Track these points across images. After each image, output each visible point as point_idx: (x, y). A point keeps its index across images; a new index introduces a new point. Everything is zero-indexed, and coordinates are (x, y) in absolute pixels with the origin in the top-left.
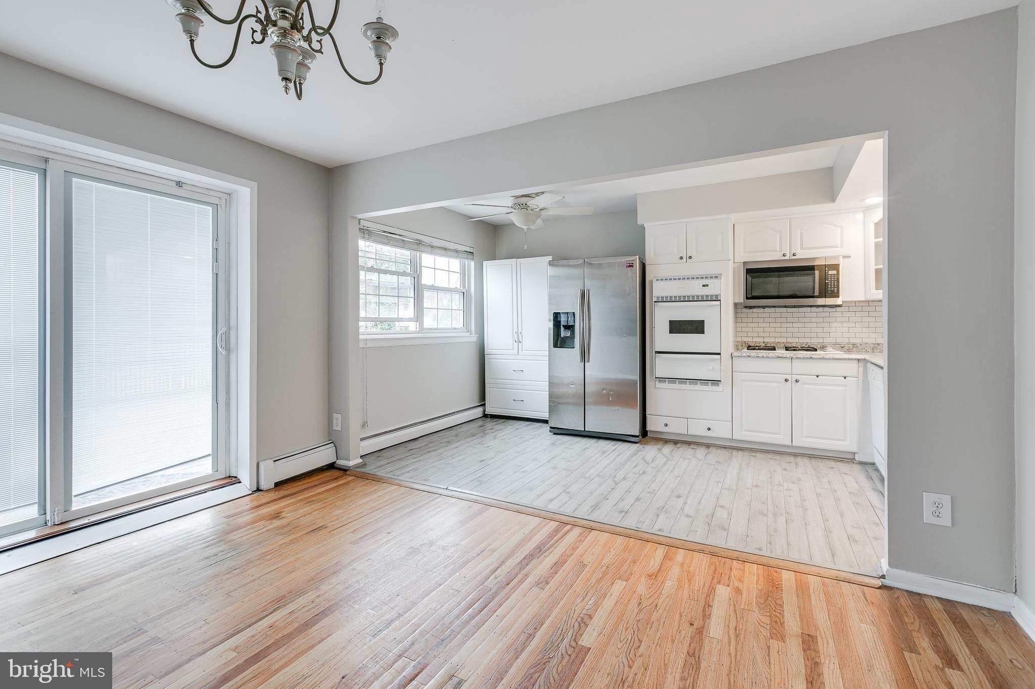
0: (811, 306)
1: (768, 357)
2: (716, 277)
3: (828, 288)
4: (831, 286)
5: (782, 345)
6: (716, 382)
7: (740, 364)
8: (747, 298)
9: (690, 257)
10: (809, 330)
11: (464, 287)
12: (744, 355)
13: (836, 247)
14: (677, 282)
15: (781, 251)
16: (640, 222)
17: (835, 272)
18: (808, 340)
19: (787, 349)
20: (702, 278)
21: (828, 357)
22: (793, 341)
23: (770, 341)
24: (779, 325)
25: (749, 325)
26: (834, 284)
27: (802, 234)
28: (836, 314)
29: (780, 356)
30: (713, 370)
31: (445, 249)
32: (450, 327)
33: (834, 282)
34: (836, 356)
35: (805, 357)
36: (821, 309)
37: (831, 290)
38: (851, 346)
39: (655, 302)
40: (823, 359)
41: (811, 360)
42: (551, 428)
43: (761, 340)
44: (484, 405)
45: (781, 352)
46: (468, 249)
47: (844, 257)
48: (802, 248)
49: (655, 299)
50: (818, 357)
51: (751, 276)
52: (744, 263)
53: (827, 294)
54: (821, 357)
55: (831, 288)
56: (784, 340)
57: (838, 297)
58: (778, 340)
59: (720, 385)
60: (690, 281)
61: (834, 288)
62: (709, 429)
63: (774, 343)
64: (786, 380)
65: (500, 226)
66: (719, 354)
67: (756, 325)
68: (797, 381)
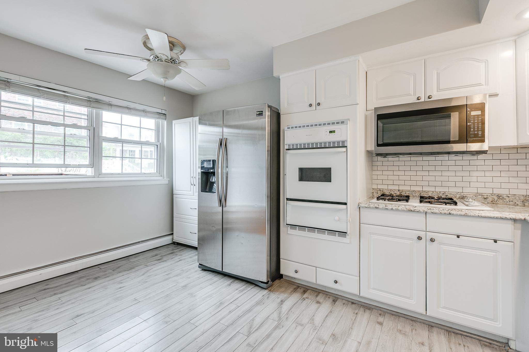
0: (449, 153)
1: (397, 210)
2: (343, 122)
3: (470, 131)
4: (474, 128)
5: (417, 194)
6: (343, 234)
7: (367, 215)
8: (378, 145)
9: (319, 104)
10: (446, 179)
11: (158, 141)
12: (372, 206)
13: (480, 85)
14: (306, 129)
15: (415, 93)
16: (275, 74)
17: (479, 113)
18: (446, 190)
19: (422, 199)
20: (329, 124)
21: (472, 214)
22: (429, 191)
23: (405, 189)
24: (414, 173)
25: (385, 173)
26: (478, 127)
27: (438, 75)
28: (478, 163)
29: (412, 209)
30: (339, 220)
31: (128, 108)
32: (140, 172)
33: (478, 124)
34: (483, 214)
35: (443, 212)
36: (459, 157)
37: (475, 134)
38: (496, 198)
39: (287, 150)
40: (466, 215)
41: (449, 217)
42: (200, 264)
43: (397, 188)
44: (172, 234)
45: (414, 203)
46: (160, 111)
47: (490, 96)
48: (439, 89)
49: (286, 147)
50: (459, 213)
51: (382, 123)
52: (376, 109)
53: (469, 139)
54: (463, 213)
55: (474, 131)
56: (420, 189)
57: (483, 141)
58: (413, 188)
59: (347, 237)
60: (318, 128)
61: (478, 131)
62: (336, 282)
63: (409, 191)
64: (419, 238)
65: (196, 95)
66: (345, 204)
67: (391, 173)
68: (432, 240)
